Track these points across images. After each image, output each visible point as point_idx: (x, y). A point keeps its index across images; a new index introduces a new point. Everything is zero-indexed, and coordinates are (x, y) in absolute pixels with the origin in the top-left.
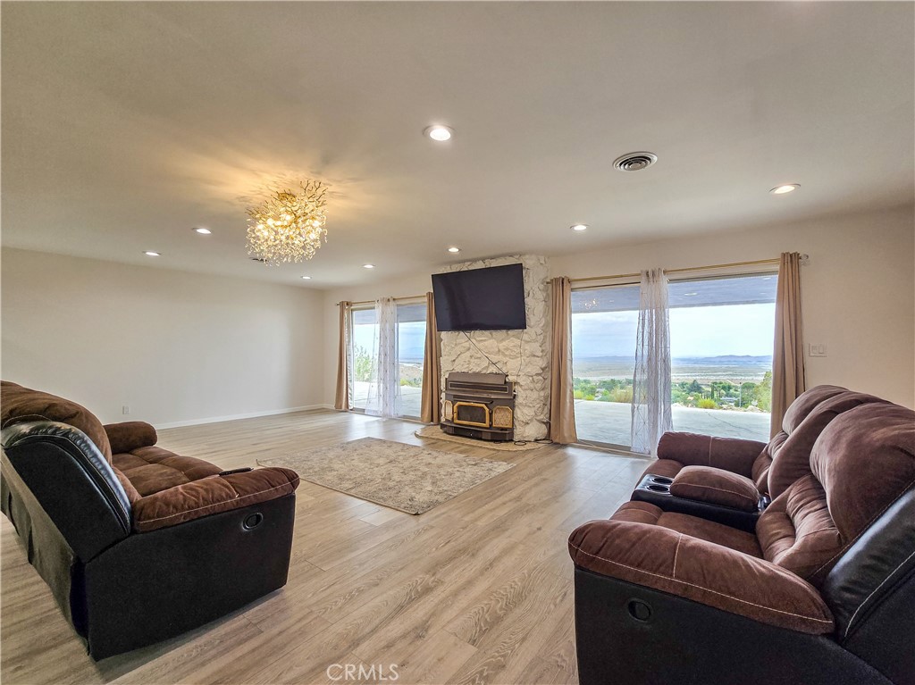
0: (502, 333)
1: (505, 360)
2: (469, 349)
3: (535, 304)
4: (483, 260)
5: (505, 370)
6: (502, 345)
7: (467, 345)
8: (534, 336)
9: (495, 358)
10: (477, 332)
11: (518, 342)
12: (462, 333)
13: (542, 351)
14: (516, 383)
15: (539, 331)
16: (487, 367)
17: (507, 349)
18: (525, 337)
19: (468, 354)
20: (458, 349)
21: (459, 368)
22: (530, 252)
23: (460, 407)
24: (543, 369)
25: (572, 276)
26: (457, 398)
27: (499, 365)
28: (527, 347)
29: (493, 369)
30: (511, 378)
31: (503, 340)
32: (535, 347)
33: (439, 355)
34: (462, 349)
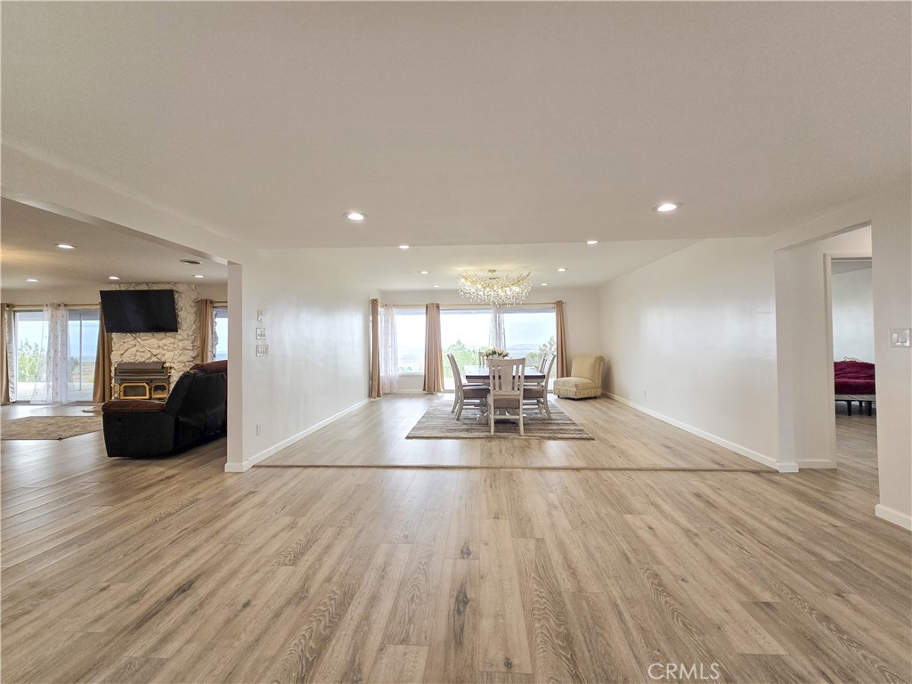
0: (162, 335)
1: (163, 352)
2: (135, 346)
3: (186, 315)
4: (147, 284)
5: (163, 360)
6: (161, 343)
7: (133, 342)
8: (186, 337)
9: (155, 352)
10: (142, 334)
11: (172, 340)
12: (129, 334)
13: (193, 346)
14: (171, 368)
15: (191, 333)
16: (150, 358)
17: (165, 345)
18: (179, 337)
19: (135, 349)
20: (126, 346)
21: (127, 358)
22: (183, 283)
23: (125, 387)
24: (193, 358)
25: (215, 299)
26: (123, 381)
27: (159, 356)
28: (180, 344)
29: (154, 359)
30: (167, 365)
31: (162, 339)
32: (188, 344)
33: (110, 351)
34: (130, 346)
